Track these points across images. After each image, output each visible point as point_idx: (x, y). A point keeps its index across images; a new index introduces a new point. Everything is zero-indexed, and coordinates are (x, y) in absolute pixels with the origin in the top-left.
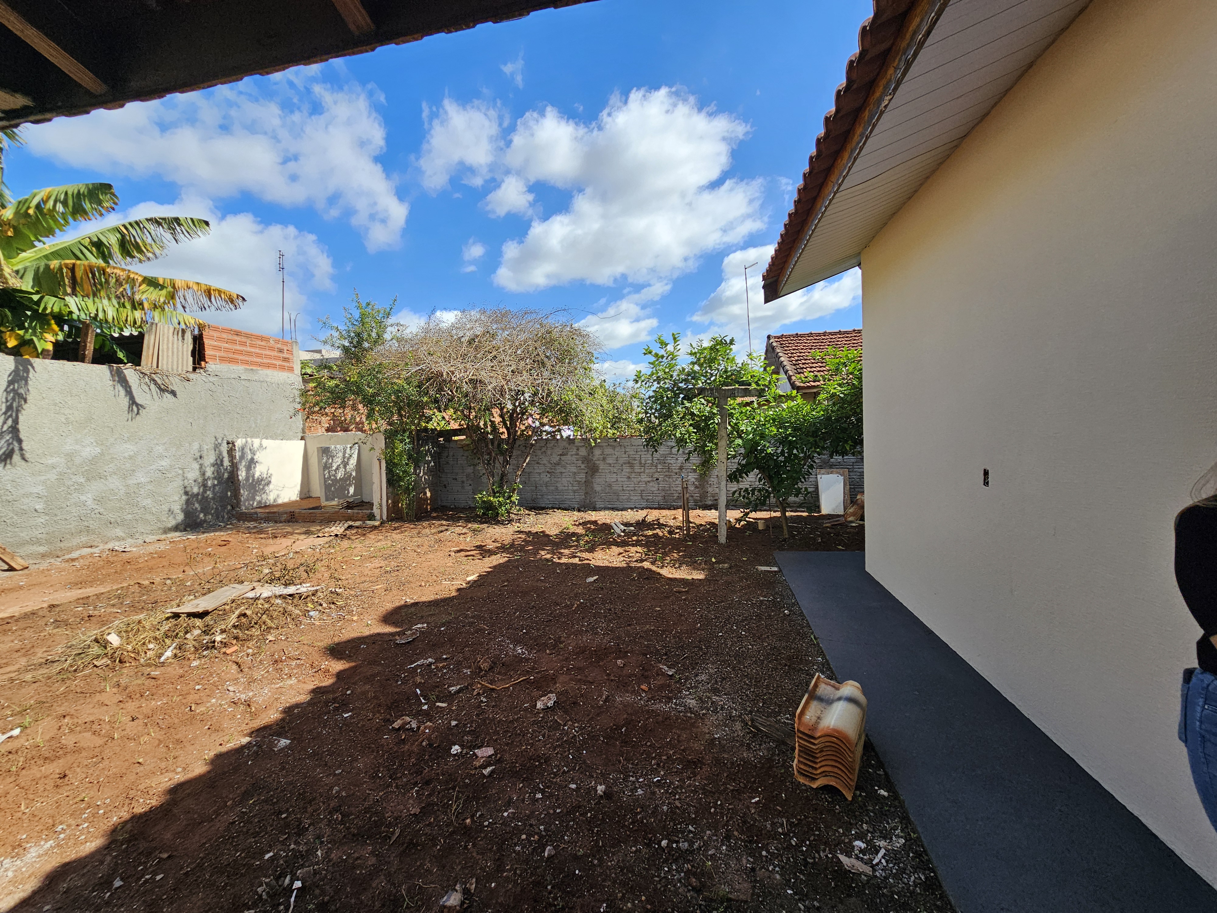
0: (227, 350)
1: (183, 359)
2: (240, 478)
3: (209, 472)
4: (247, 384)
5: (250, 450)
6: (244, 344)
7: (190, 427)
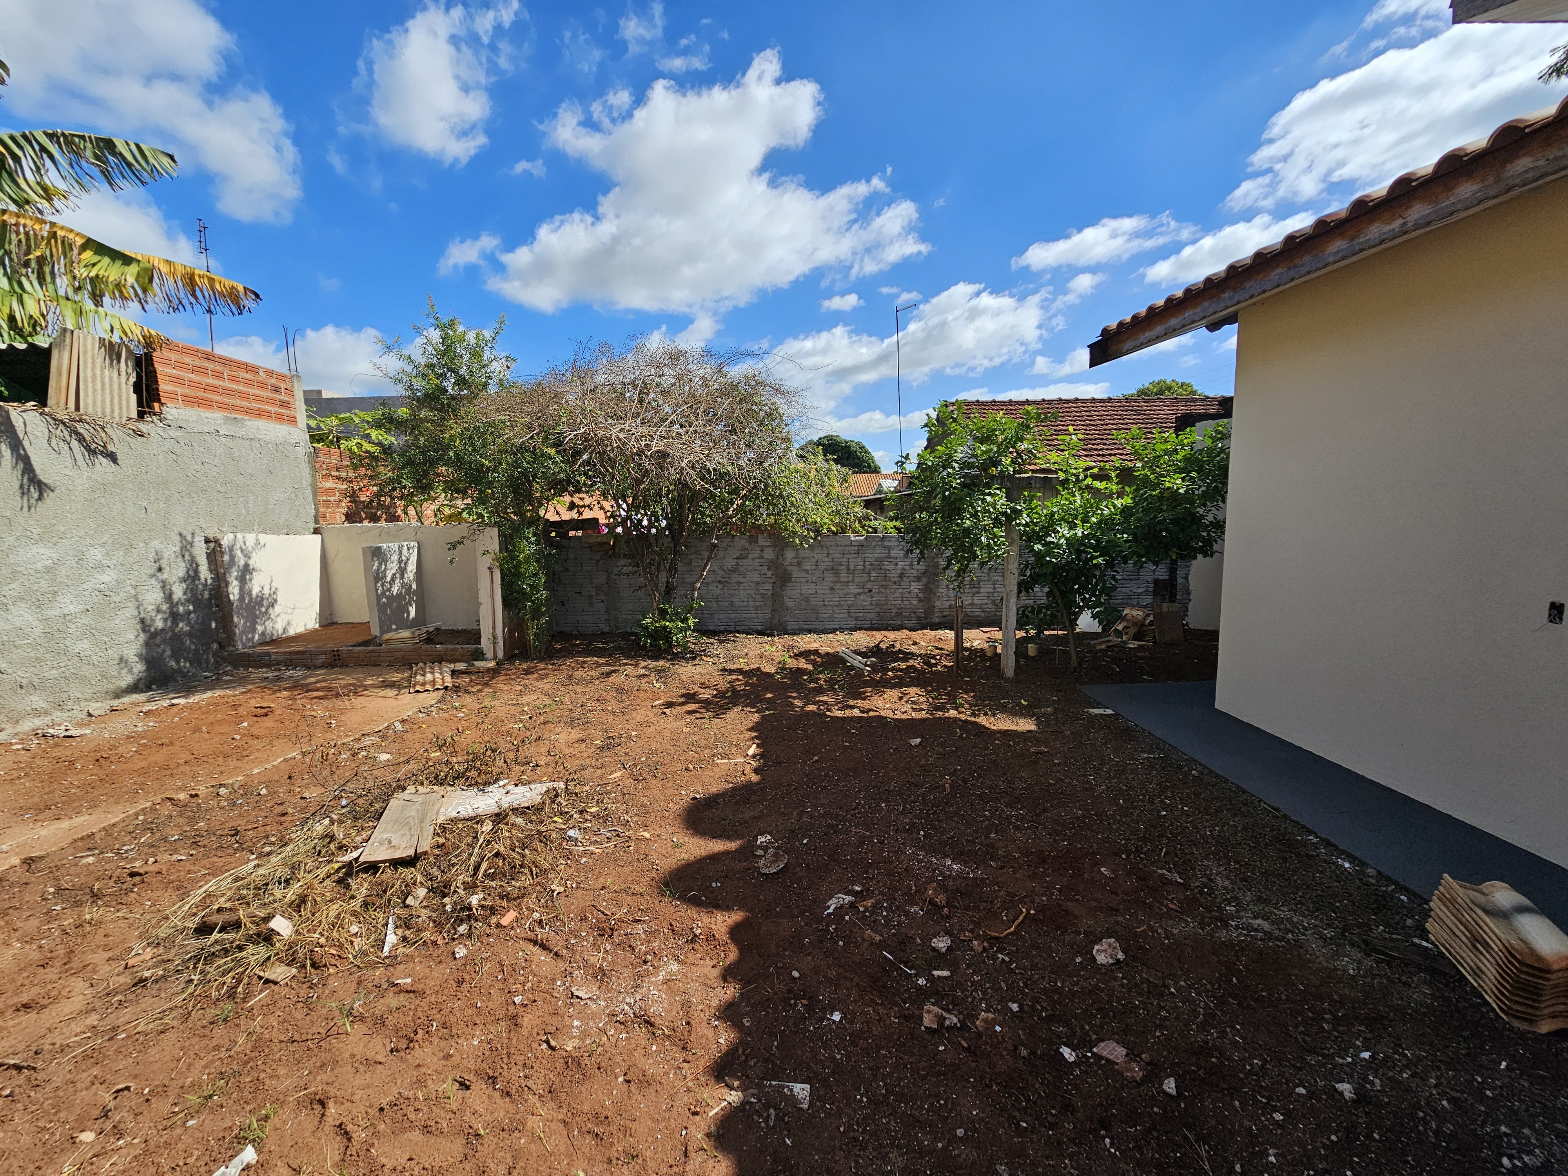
0: (193, 384)
1: (120, 396)
2: (231, 597)
3: (179, 591)
4: (230, 443)
5: (242, 550)
6: (218, 375)
7: (143, 516)
